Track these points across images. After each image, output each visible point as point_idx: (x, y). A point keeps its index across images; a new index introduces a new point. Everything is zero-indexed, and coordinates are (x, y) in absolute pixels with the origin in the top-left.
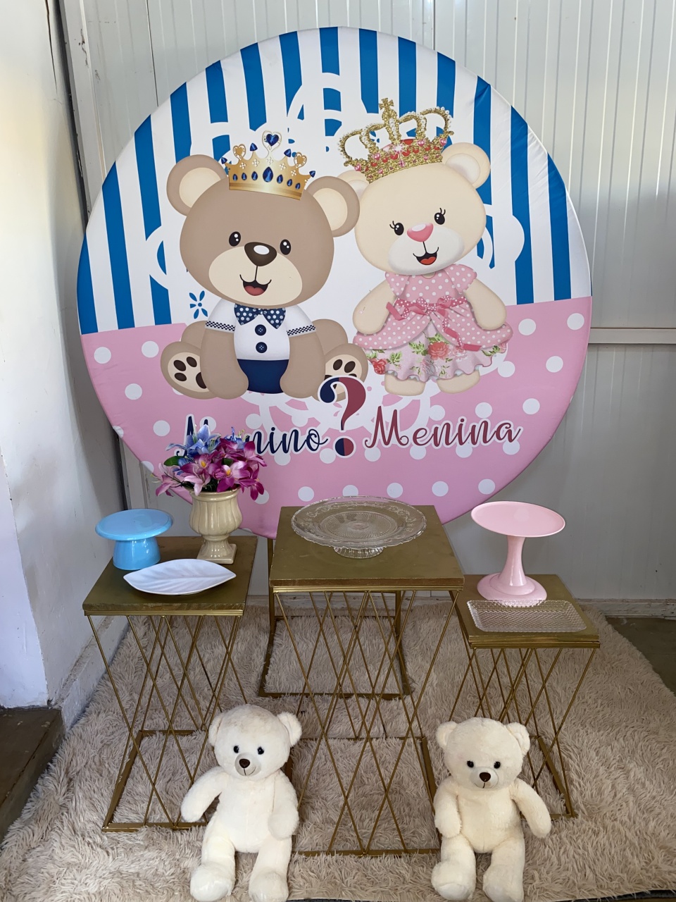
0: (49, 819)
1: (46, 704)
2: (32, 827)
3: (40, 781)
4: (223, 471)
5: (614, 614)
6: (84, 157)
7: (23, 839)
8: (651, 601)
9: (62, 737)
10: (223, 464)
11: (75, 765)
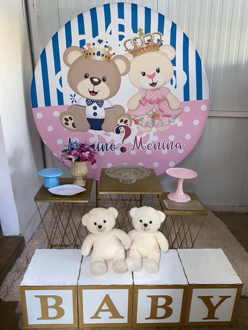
0: (21, 271)
1: (19, 235)
2: (15, 274)
3: (17, 260)
4: (82, 154)
5: (215, 210)
6: (33, 46)
7: (12, 277)
8: (228, 206)
9: (24, 246)
10: (82, 152)
11: (29, 255)
